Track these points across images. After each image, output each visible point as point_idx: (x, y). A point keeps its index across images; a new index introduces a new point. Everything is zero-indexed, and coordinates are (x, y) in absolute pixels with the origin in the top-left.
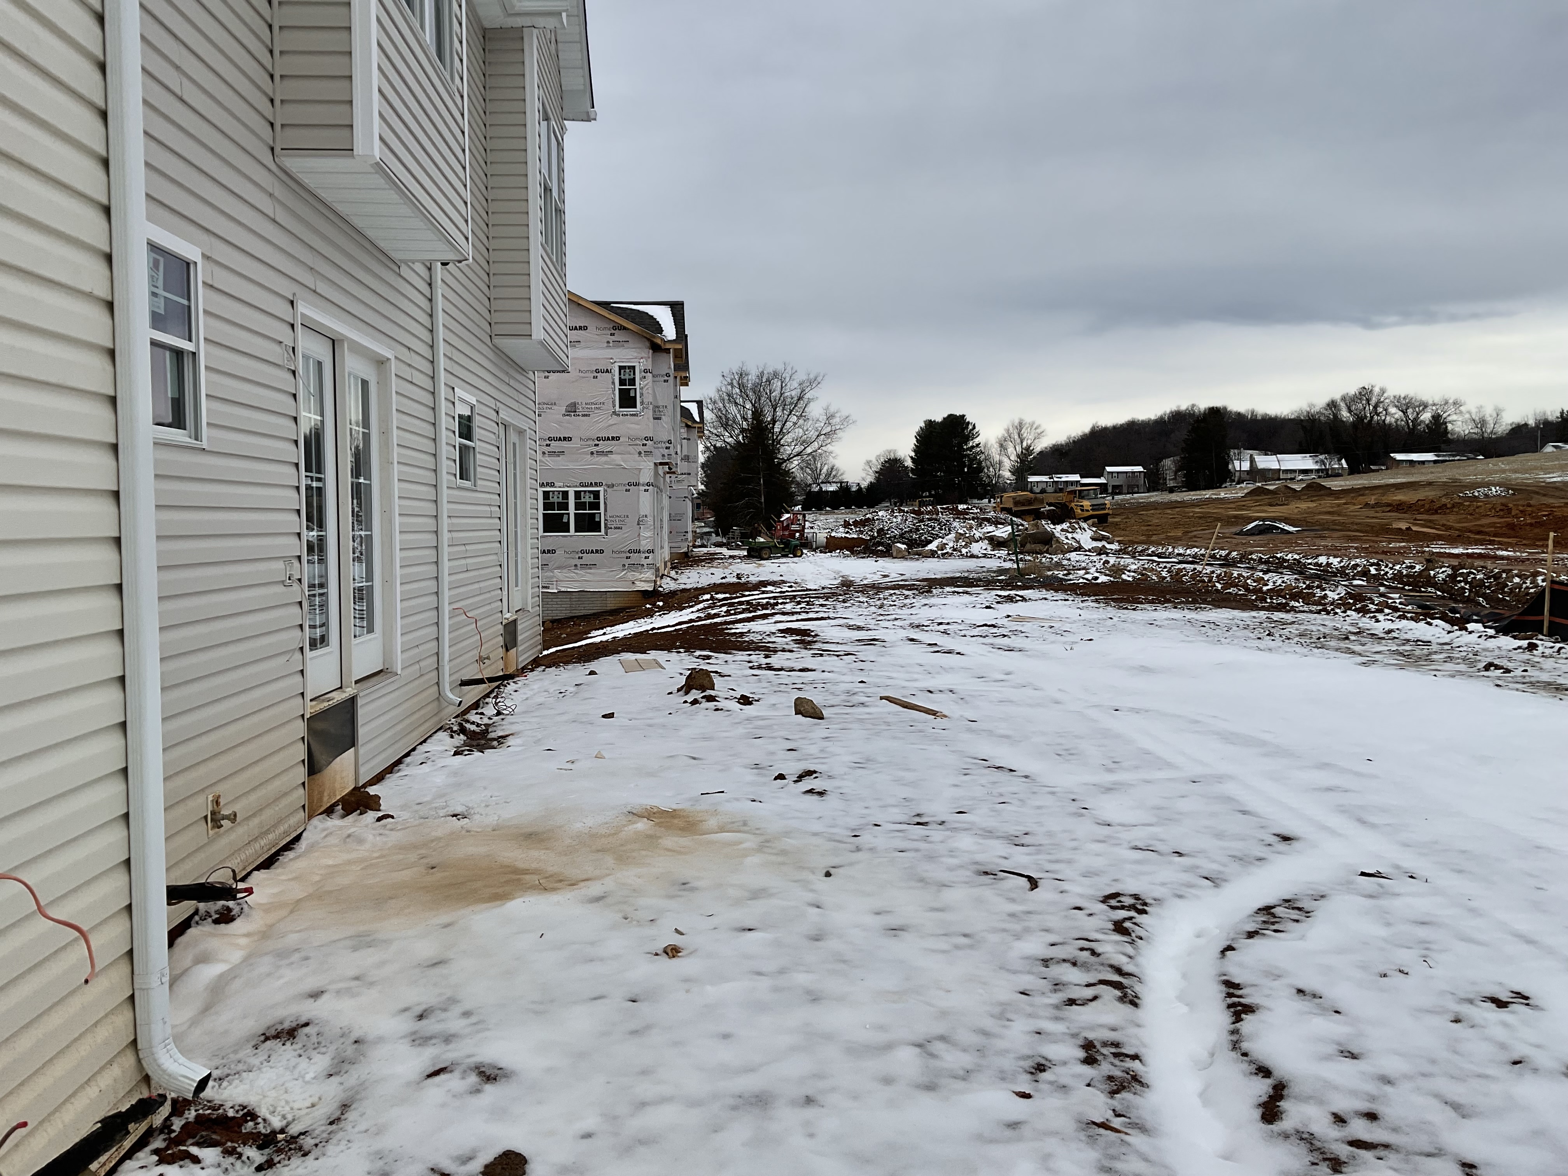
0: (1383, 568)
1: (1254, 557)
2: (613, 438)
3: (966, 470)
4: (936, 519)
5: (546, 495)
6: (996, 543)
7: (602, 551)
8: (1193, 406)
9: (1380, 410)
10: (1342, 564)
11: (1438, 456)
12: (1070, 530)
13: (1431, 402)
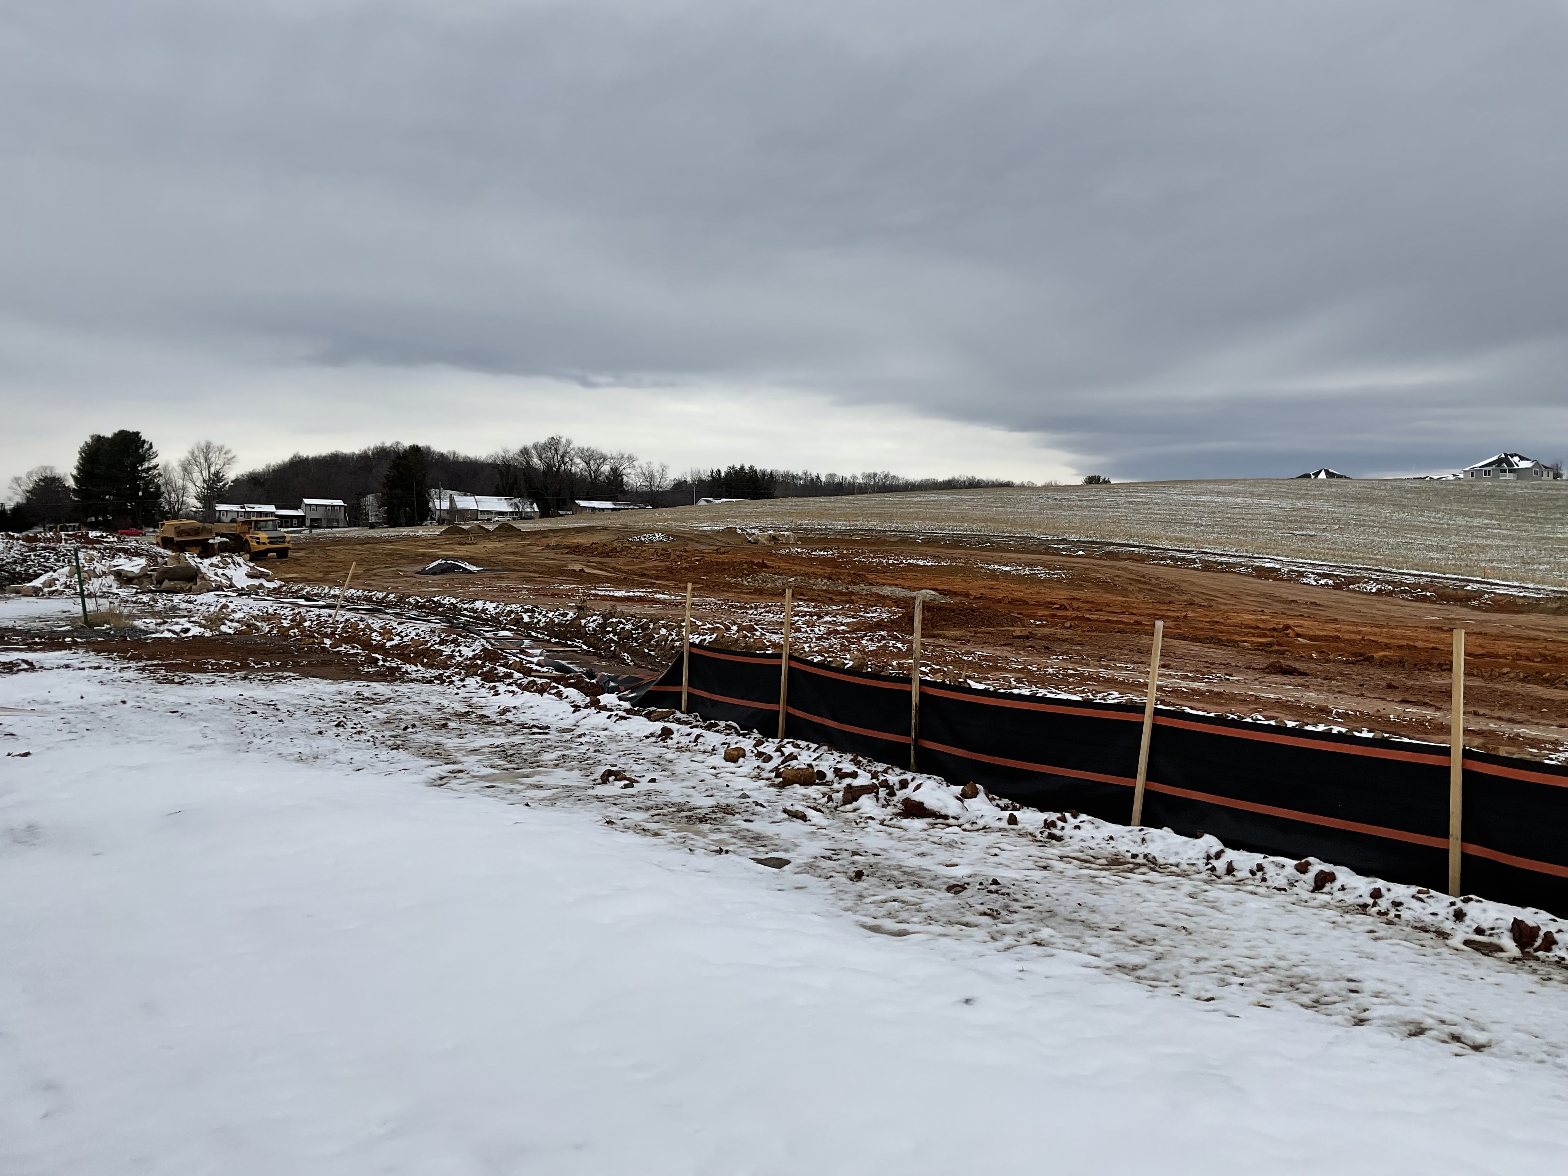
0: (536, 615)
1: (411, 600)
3: (140, 494)
6: (124, 579)
8: (398, 443)
9: (567, 459)
10: (498, 610)
11: (614, 504)
12: (221, 565)
13: (609, 456)
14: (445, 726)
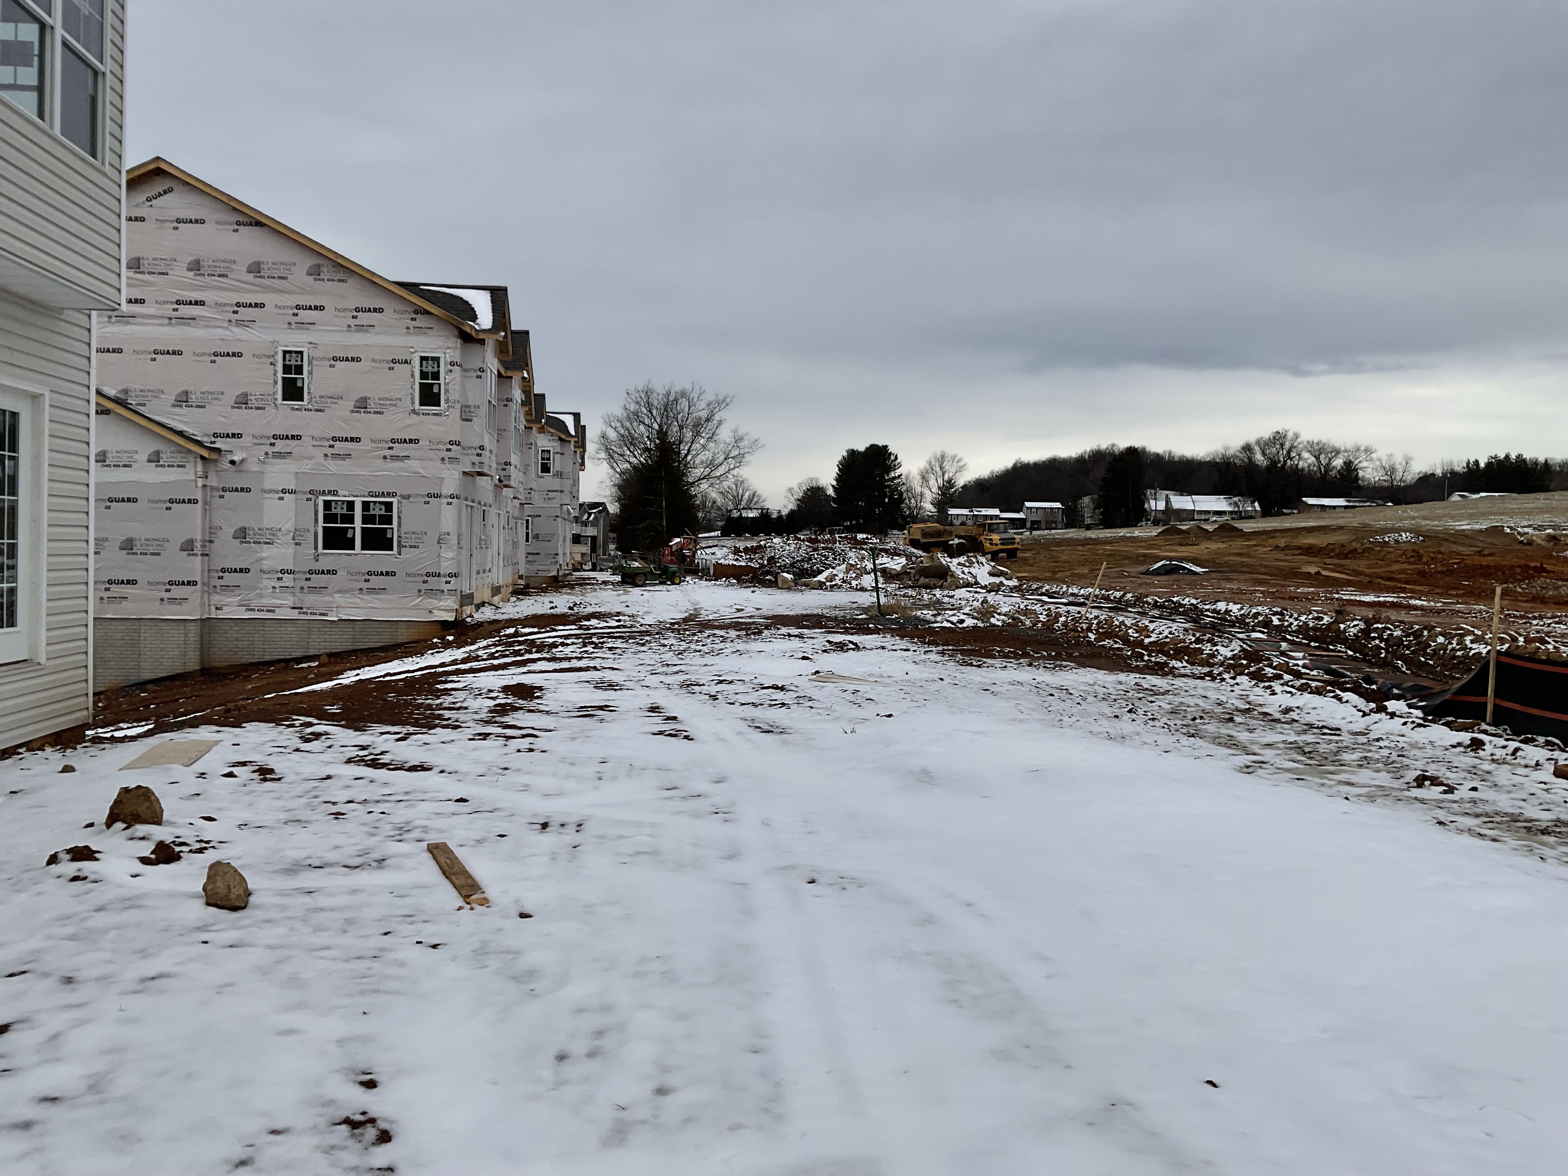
0: (1287, 618)
1: (1149, 600)
2: (411, 441)
3: (887, 500)
4: (831, 549)
5: (327, 505)
6: (888, 575)
7: (393, 574)
8: (1113, 445)
9: (1293, 454)
10: (1242, 612)
11: (1347, 501)
12: (967, 564)
13: (1343, 449)
14: (1231, 720)
